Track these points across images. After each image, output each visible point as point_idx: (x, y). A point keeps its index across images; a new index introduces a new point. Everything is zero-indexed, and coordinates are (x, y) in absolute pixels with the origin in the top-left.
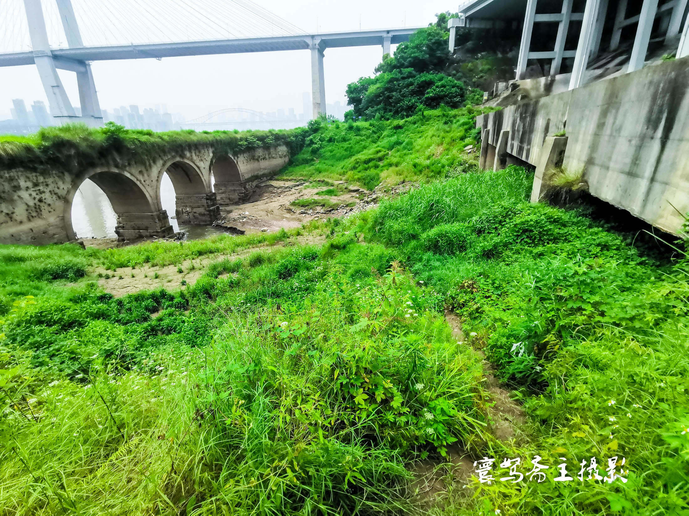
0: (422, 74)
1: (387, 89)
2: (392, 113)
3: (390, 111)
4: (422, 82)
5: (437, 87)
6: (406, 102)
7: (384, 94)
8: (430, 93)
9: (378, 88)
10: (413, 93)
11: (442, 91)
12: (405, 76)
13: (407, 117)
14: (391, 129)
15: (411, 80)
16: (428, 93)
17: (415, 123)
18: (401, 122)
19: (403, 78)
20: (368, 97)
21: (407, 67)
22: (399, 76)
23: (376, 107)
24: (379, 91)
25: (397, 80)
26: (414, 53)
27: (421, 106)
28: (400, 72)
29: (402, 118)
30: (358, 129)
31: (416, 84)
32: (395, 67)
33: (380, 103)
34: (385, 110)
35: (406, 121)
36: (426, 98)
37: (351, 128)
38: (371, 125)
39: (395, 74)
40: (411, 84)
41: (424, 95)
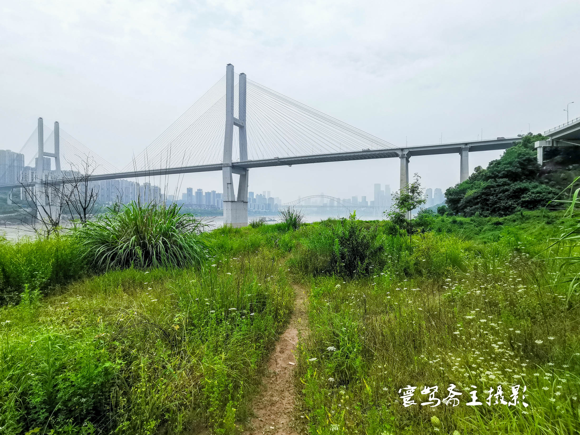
0: (516, 183)
1: (483, 194)
2: (489, 212)
3: (488, 210)
4: (517, 189)
5: (533, 193)
6: (503, 204)
7: (481, 197)
8: (526, 197)
9: (475, 192)
10: (509, 197)
11: (539, 196)
12: (500, 184)
13: (506, 215)
14: (492, 224)
15: (506, 187)
16: (523, 197)
17: (514, 221)
18: (501, 219)
19: (498, 186)
20: (466, 199)
21: (502, 177)
22: (495, 184)
23: (474, 207)
24: (476, 195)
25: (493, 187)
26: (508, 167)
27: (519, 208)
28: (495, 181)
29: (501, 216)
30: (461, 223)
31: (511, 190)
32: (490, 177)
33: (477, 203)
34: (483, 209)
35: (505, 219)
36: (522, 201)
37: (455, 222)
38: (472, 220)
39: (490, 182)
40: (507, 190)
41: (520, 199)
